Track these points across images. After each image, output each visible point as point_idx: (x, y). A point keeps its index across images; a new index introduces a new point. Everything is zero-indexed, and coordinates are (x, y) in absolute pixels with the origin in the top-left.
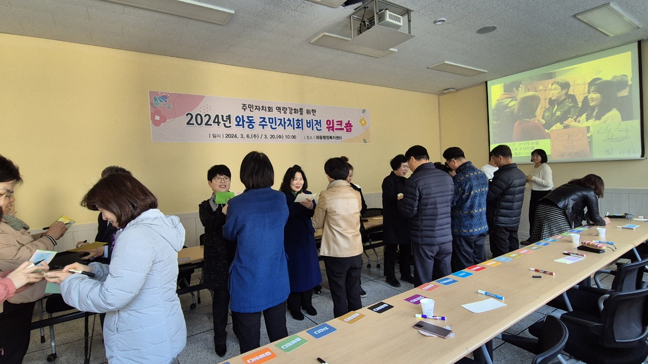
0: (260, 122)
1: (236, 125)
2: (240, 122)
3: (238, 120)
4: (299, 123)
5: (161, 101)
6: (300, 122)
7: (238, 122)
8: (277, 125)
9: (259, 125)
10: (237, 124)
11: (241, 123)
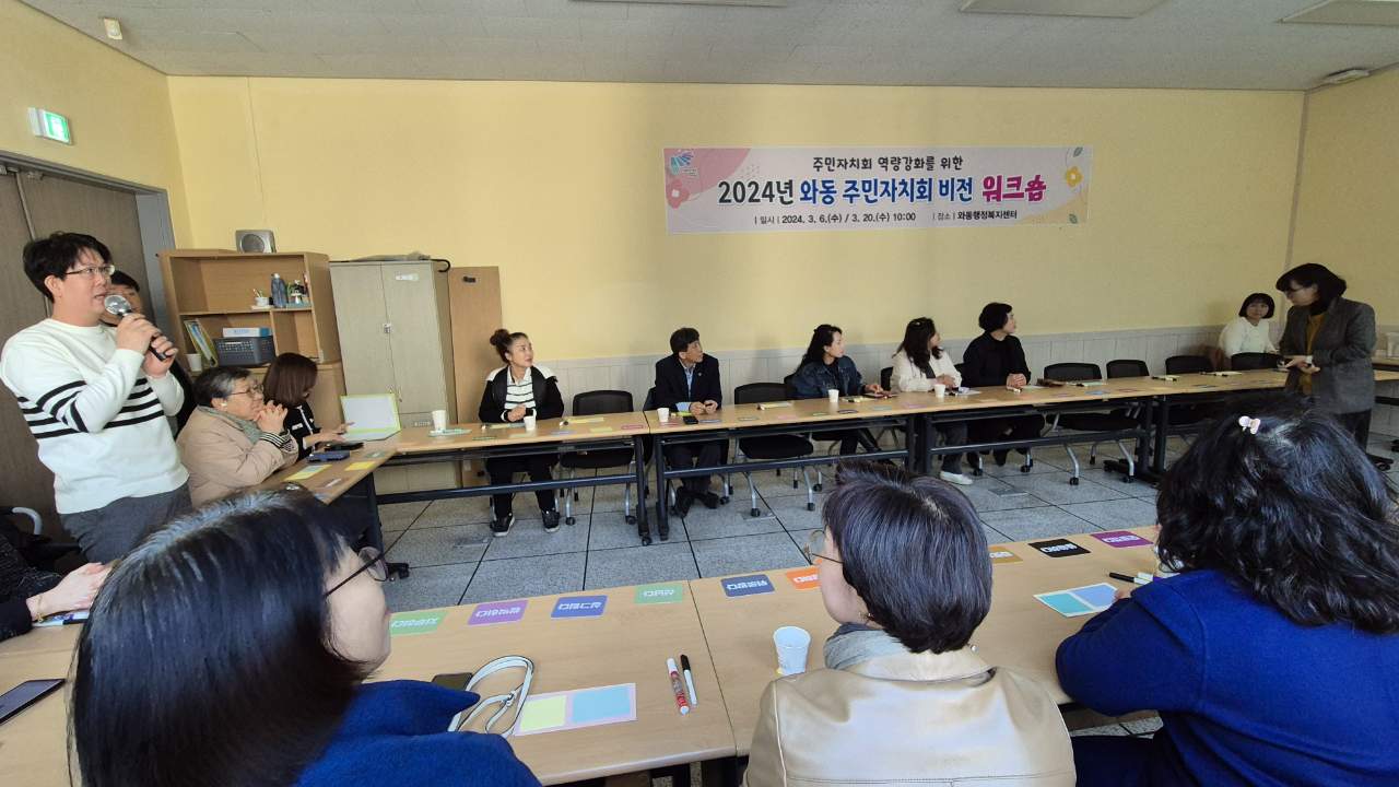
0: (847, 191)
1: (802, 199)
2: (809, 191)
3: (806, 188)
4: (924, 188)
5: (681, 164)
6: (927, 186)
7: (806, 193)
8: (879, 193)
9: (844, 196)
10: (803, 196)
11: (810, 195)
